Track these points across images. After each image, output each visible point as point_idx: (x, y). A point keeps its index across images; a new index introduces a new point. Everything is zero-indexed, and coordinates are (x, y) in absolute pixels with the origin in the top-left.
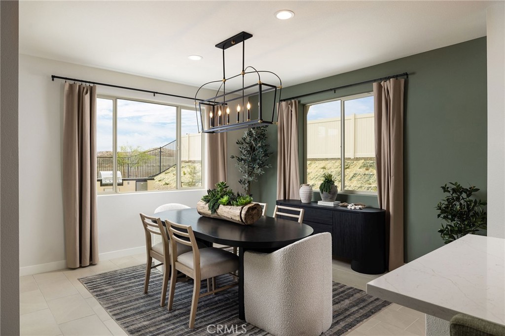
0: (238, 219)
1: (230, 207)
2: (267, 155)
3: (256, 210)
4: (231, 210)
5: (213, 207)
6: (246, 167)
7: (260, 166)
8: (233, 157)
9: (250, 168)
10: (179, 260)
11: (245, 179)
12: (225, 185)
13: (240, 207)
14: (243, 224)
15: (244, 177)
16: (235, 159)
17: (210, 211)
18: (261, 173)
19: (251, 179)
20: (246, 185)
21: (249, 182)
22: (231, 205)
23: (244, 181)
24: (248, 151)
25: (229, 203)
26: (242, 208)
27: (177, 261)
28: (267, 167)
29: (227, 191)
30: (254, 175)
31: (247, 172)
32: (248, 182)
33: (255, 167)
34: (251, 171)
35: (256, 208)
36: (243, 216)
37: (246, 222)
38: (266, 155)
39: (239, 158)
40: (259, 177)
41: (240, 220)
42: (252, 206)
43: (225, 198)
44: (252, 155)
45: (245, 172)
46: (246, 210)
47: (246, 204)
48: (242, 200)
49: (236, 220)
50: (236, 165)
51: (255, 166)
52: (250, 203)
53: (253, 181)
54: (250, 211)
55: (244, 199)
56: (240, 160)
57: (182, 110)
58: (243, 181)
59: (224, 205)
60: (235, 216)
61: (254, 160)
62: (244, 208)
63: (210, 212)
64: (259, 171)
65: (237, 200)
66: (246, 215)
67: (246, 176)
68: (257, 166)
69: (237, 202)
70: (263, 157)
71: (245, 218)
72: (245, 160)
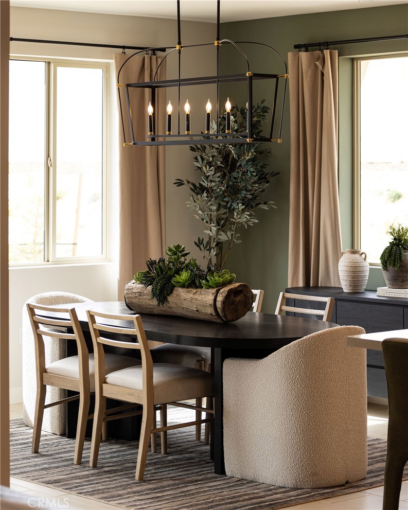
0: (210, 310)
1: (195, 291)
2: (265, 178)
3: (242, 295)
4: (196, 297)
5: (161, 291)
6: (214, 208)
7: (249, 205)
8: (180, 183)
9: (223, 211)
10: (108, 380)
11: (210, 237)
12: (183, 250)
13: (214, 291)
14: (219, 321)
15: (208, 232)
16: (186, 188)
17: (155, 299)
18: (251, 224)
19: (223, 237)
20: (213, 252)
21: (219, 244)
22: (196, 287)
23: (209, 243)
24: (218, 169)
25: (192, 284)
26: (218, 292)
27: (105, 383)
28: (265, 207)
29: (187, 262)
30: (234, 228)
31: (214, 220)
32: (217, 245)
33: (234, 209)
34: (225, 216)
35: (241, 292)
36: (219, 305)
37: (225, 316)
38: (262, 178)
39: (194, 185)
40: (244, 232)
41: (214, 314)
42: (236, 288)
43: (184, 276)
44: (229, 180)
45: (211, 220)
46: (224, 295)
47: (224, 284)
48: (217, 278)
49: (206, 314)
50: (190, 203)
51: (235, 205)
52: (230, 282)
53: (229, 242)
54: (233, 296)
55: (219, 277)
56: (198, 189)
57: (59, 69)
58: (205, 243)
59: (183, 286)
60: (204, 306)
61: (233, 191)
62: (221, 291)
63: (155, 302)
64: (243, 217)
65: (208, 278)
66: (224, 302)
67: (212, 230)
68: (241, 207)
69: (208, 281)
70: (254, 183)
71: (224, 309)
72: (209, 191)
